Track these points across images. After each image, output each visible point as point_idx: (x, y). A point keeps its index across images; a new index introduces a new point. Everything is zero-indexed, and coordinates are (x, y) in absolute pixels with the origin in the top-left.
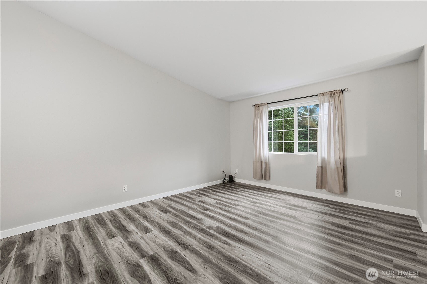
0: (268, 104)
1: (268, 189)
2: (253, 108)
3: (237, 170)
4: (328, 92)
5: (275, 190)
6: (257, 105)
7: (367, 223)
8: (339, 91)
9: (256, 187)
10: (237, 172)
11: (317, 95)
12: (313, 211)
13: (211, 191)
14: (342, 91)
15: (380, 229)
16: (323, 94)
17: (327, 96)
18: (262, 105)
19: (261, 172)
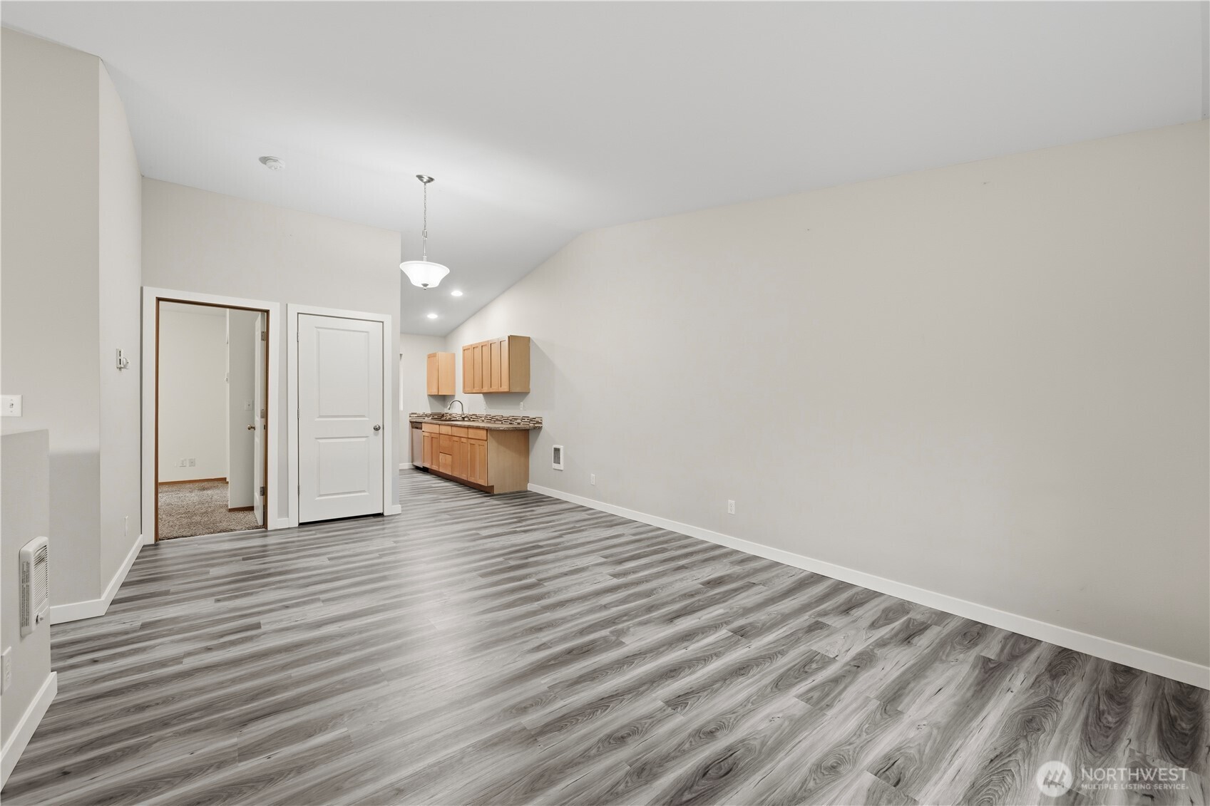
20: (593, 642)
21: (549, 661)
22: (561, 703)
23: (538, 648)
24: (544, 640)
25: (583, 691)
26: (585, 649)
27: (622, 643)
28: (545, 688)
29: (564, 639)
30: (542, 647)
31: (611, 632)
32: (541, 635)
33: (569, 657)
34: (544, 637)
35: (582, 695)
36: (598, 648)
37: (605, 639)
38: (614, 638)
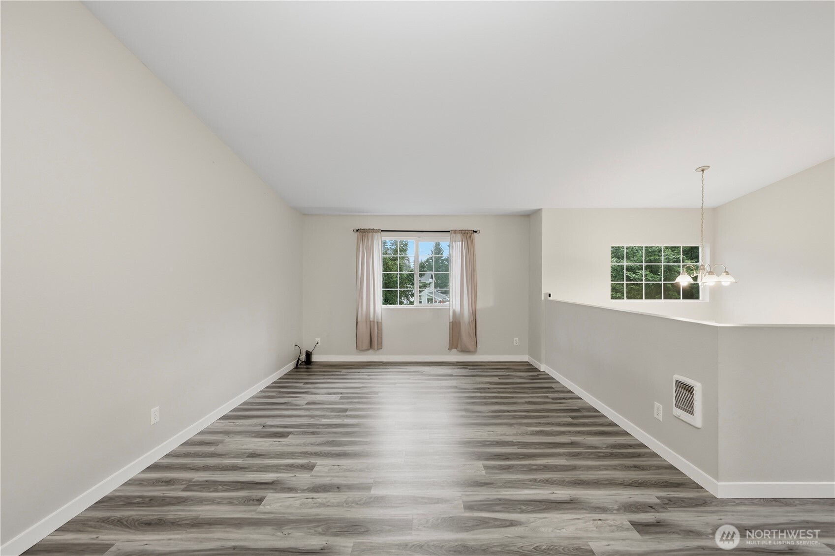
0: (382, 231)
1: (382, 364)
2: (356, 235)
3: (318, 340)
4: (462, 230)
5: (392, 363)
6: (363, 231)
7: (508, 375)
8: (471, 232)
9: (363, 364)
10: (318, 343)
11: (449, 232)
12: (460, 376)
13: (301, 385)
14: (474, 232)
15: (520, 377)
16: (455, 232)
17: (459, 235)
18: (373, 231)
19: (369, 338)
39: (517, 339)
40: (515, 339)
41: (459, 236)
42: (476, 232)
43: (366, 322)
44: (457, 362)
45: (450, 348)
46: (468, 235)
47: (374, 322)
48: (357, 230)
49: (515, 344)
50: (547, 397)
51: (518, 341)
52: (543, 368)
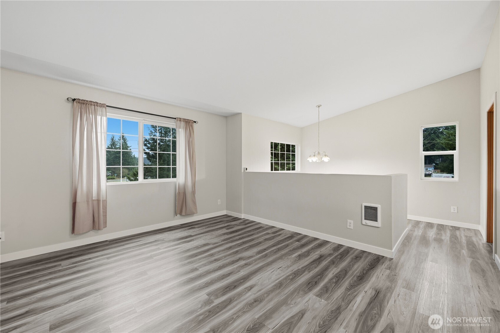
2: (69, 105)
6: (82, 102)
8: (192, 122)
11: (175, 119)
16: (180, 119)
17: (184, 122)
18: (96, 104)
20: (224, 294)
21: (243, 282)
22: (234, 267)
23: (251, 287)
24: (250, 293)
25: (227, 271)
26: (227, 289)
27: (208, 295)
28: (241, 271)
29: (240, 295)
30: (249, 288)
31: (213, 302)
32: (253, 297)
33: (235, 284)
34: (251, 295)
35: (228, 270)
36: (221, 290)
37: (217, 297)
38: (212, 298)
39: (220, 200)
40: (219, 200)
41: (183, 124)
42: (195, 122)
43: (88, 202)
44: (182, 225)
45: (176, 214)
46: (189, 123)
47: (98, 201)
48: (74, 100)
49: (219, 204)
50: (268, 234)
51: (220, 202)
52: (243, 216)
